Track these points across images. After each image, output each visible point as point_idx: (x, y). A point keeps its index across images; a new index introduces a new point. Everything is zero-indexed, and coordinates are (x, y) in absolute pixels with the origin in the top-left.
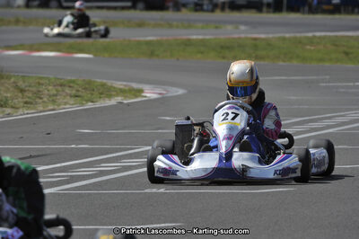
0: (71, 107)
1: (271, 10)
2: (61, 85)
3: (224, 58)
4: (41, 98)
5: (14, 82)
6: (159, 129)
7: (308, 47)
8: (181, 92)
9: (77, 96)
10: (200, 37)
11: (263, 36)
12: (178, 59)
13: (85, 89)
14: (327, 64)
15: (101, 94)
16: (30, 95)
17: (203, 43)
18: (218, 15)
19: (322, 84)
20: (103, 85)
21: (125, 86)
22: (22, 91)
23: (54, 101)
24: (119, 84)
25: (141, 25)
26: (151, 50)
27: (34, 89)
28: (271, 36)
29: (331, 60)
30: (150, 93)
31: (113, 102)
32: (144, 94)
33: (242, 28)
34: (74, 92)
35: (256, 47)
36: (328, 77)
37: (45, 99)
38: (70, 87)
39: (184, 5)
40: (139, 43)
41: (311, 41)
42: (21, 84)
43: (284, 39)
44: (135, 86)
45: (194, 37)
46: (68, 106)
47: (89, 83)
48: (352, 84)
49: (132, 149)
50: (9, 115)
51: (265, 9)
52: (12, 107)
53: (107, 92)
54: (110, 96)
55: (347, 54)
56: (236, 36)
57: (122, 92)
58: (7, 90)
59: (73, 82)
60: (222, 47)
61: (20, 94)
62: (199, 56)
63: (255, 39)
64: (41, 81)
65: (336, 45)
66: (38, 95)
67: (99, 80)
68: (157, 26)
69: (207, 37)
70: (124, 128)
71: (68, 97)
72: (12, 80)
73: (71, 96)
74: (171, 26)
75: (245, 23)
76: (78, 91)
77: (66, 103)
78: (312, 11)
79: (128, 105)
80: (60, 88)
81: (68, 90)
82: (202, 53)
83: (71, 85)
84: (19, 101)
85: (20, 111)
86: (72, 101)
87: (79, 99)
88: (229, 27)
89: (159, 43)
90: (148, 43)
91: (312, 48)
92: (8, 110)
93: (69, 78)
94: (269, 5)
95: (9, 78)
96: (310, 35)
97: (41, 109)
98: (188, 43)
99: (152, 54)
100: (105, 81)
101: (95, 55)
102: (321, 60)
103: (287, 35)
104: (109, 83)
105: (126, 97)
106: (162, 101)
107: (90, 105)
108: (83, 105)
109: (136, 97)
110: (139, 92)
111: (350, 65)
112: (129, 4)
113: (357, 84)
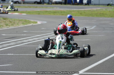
2: (20, 21)
3: (55, 14)
4: (15, 24)
5: (9, 20)
7: (73, 12)
8: (46, 22)
11: (63, 10)
12: (45, 15)
13: (25, 22)
14: (77, 16)
16: (13, 23)
17: (50, 11)
18: (53, 5)
20: (29, 21)
22: (11, 22)
23: (18, 24)
24: (32, 21)
25: (36, 7)
26: (39, 13)
27: (13, 22)
28: (64, 10)
30: (39, 23)
31: (31, 25)
33: (58, 8)
34: (22, 22)
35: (61, 12)
37: (16, 24)
39: (46, 3)
40: (36, 11)
41: (73, 11)
42: (11, 20)
43: (67, 11)
44: (36, 21)
45: (48, 10)
47: (26, 20)
49: (35, 36)
50: (8, 27)
51: (63, 4)
52: (9, 26)
53: (30, 22)
54: (30, 23)
55: (81, 14)
56: (57, 10)
57: (33, 22)
58: (8, 22)
59: (22, 20)
60: (54, 12)
61: (10, 23)
63: (61, 11)
64: (15, 20)
66: (14, 23)
67: (28, 20)
72: (9, 19)
75: (59, 7)
77: (21, 25)
78: (73, 4)
79: (34, 25)
80: (19, 21)
81: (21, 22)
82: (50, 13)
84: (10, 24)
85: (11, 27)
86: (22, 24)
88: (55, 8)
89: (40, 11)
90: (38, 11)
92: (8, 26)
93: (21, 19)
94: (64, 3)
95: (8, 19)
96: (73, 10)
97: (15, 26)
98: (47, 11)
99: (39, 14)
101: (27, 14)
102: (76, 15)
103: (68, 10)
104: (30, 20)
105: (34, 24)
106: (42, 24)
107: (26, 25)
108: (24, 25)
110: (36, 22)
111: (82, 16)
112: (33, 3)
113: (84, 21)
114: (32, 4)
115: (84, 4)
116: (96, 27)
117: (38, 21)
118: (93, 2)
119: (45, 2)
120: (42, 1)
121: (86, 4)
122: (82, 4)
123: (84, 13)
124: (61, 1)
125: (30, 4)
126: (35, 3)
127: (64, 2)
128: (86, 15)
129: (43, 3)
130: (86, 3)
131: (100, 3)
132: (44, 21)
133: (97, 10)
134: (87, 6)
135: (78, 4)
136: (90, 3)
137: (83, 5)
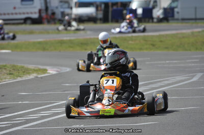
0: (8, 80)
1: (102, 22)
6: (65, 91)
7: (130, 42)
8: (68, 70)
9: (10, 74)
10: (68, 38)
12: (60, 51)
13: (14, 69)
14: (145, 51)
15: (24, 72)
17: (70, 41)
19: (147, 63)
20: (23, 67)
21: (35, 67)
24: (31, 67)
25: (31, 33)
26: (43, 47)
29: (146, 49)
30: (52, 71)
32: (48, 72)
33: (89, 32)
34: (8, 72)
36: (149, 58)
38: (5, 69)
40: (34, 43)
44: (41, 67)
45: (65, 39)
46: (7, 80)
47: (14, 66)
48: (164, 62)
49: (54, 103)
51: (98, 22)
53: (27, 71)
54: (29, 74)
55: (153, 45)
56: (88, 37)
57: (35, 71)
60: (82, 44)
62: (71, 49)
65: (145, 41)
68: (41, 33)
69: (72, 38)
70: (45, 91)
71: (6, 75)
73: (7, 74)
74: (48, 33)
75: (91, 30)
76: (10, 71)
77: (5, 78)
79: (42, 78)
81: (4, 71)
82: (72, 47)
83: (6, 67)
86: (8, 77)
87: (12, 75)
89: (46, 43)
90: (40, 43)
91: (133, 42)
93: (4, 64)
94: (101, 19)
96: (130, 35)
98: (62, 42)
99: (44, 49)
100: (23, 65)
101: (12, 51)
102: (141, 49)
104: (26, 66)
105: (38, 74)
106: (59, 75)
107: (19, 79)
108: (15, 79)
109: (45, 73)
110: (45, 71)
111: (159, 52)
113: (167, 62)
115: (155, 20)
116: (202, 76)
117: (47, 68)
118: (178, 13)
120: (44, 15)
121: (160, 20)
122: (151, 21)
123: (161, 41)
124: (94, 14)
125: (14, 24)
126: (26, 20)
127: (100, 15)
128: (167, 48)
130: (161, 16)
131: (198, 17)
132: (62, 66)
134: (164, 25)
136: (173, 16)
137: (153, 22)
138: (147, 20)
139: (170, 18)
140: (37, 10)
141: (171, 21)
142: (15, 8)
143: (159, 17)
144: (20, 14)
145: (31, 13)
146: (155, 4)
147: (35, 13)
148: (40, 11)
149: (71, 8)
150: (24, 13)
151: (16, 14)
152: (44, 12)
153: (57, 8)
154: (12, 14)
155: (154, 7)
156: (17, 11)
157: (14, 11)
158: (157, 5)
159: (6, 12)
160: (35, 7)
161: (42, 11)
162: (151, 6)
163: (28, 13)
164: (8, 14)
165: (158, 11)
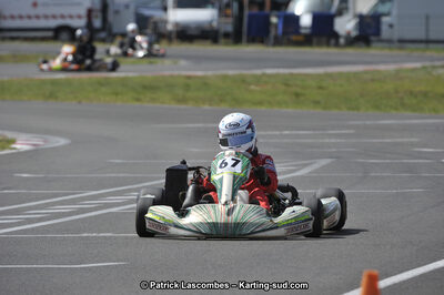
1: (230, 41)
7: (252, 87)
11: (200, 73)
28: (210, 73)
45: (115, 74)
51: (222, 40)
55: (297, 96)
63: (190, 78)
65: (287, 85)
69: (131, 74)
75: (189, 57)
78: (278, 42)
88: (167, 63)
91: (257, 88)
94: (227, 35)
112: (50, 34)
114: (43, 39)
115: (342, 41)
118: (391, 26)
119: (116, 29)
121: (352, 41)
122: (333, 42)
124: (215, 24)
129: (103, 35)
130: (354, 34)
131: (433, 36)
133: (397, 75)
135: (307, 40)
136: (378, 32)
137: (337, 45)
138: (324, 39)
139: (373, 38)
140: (83, 12)
141: (374, 45)
142: (35, 5)
143: (349, 33)
144: (46, 17)
145: (71, 17)
146: (344, 5)
147: (79, 17)
148: (90, 12)
149: (165, 9)
150: (54, 17)
151: (38, 17)
152: (100, 14)
153: (127, 6)
154: (29, 17)
155: (340, 13)
156: (40, 11)
157: (33, 12)
158: (347, 9)
159: (16, 13)
160: (79, 4)
161: (94, 14)
162: (334, 10)
163: (63, 17)
164: (21, 17)
165: (349, 21)
